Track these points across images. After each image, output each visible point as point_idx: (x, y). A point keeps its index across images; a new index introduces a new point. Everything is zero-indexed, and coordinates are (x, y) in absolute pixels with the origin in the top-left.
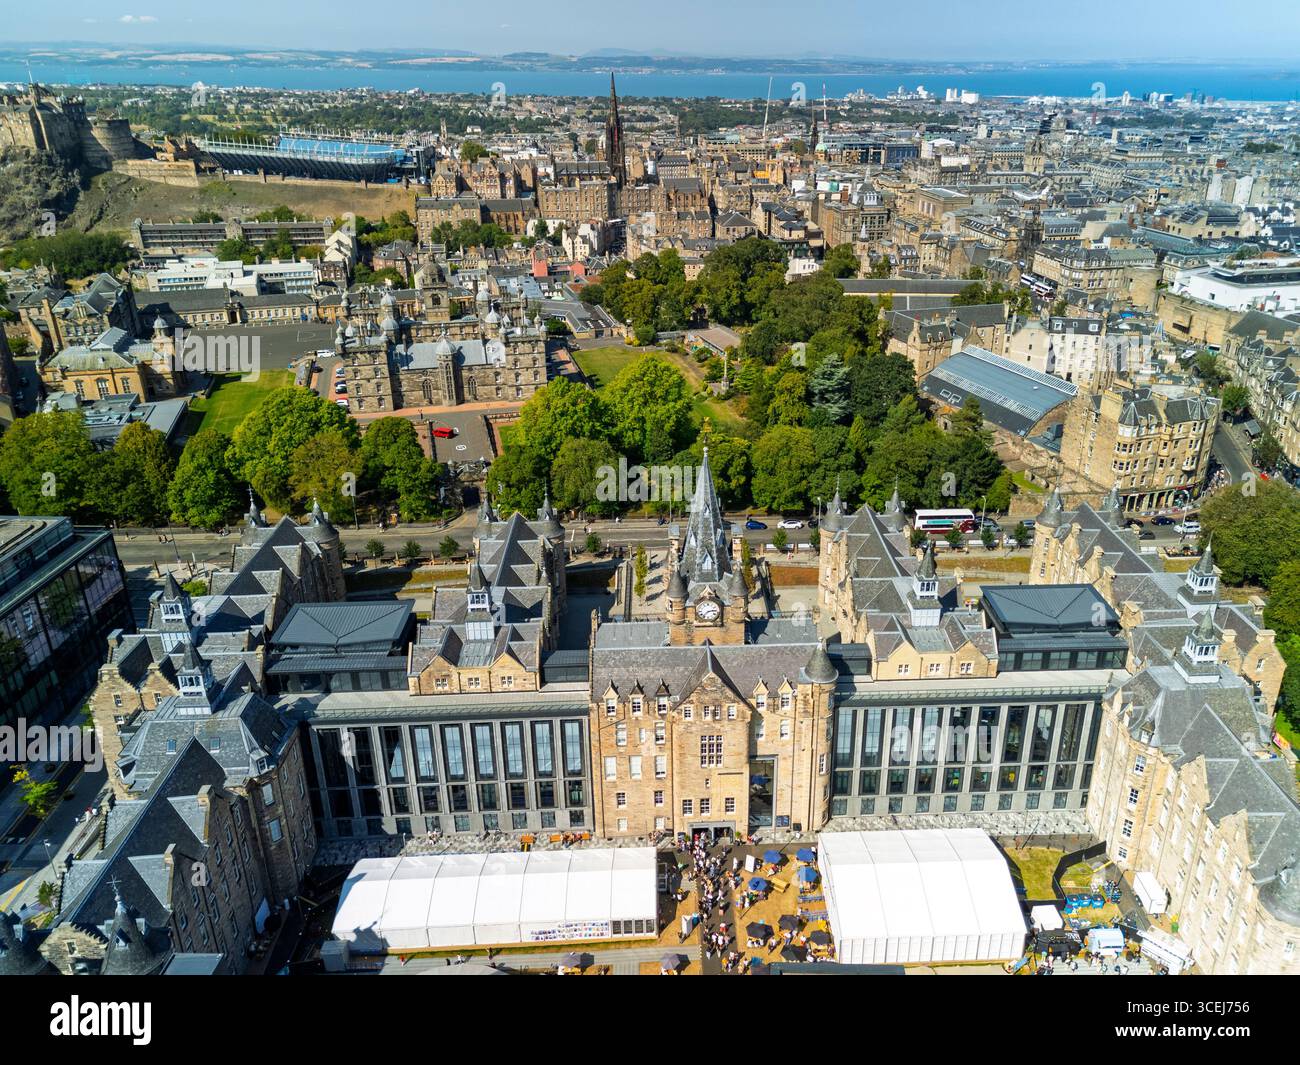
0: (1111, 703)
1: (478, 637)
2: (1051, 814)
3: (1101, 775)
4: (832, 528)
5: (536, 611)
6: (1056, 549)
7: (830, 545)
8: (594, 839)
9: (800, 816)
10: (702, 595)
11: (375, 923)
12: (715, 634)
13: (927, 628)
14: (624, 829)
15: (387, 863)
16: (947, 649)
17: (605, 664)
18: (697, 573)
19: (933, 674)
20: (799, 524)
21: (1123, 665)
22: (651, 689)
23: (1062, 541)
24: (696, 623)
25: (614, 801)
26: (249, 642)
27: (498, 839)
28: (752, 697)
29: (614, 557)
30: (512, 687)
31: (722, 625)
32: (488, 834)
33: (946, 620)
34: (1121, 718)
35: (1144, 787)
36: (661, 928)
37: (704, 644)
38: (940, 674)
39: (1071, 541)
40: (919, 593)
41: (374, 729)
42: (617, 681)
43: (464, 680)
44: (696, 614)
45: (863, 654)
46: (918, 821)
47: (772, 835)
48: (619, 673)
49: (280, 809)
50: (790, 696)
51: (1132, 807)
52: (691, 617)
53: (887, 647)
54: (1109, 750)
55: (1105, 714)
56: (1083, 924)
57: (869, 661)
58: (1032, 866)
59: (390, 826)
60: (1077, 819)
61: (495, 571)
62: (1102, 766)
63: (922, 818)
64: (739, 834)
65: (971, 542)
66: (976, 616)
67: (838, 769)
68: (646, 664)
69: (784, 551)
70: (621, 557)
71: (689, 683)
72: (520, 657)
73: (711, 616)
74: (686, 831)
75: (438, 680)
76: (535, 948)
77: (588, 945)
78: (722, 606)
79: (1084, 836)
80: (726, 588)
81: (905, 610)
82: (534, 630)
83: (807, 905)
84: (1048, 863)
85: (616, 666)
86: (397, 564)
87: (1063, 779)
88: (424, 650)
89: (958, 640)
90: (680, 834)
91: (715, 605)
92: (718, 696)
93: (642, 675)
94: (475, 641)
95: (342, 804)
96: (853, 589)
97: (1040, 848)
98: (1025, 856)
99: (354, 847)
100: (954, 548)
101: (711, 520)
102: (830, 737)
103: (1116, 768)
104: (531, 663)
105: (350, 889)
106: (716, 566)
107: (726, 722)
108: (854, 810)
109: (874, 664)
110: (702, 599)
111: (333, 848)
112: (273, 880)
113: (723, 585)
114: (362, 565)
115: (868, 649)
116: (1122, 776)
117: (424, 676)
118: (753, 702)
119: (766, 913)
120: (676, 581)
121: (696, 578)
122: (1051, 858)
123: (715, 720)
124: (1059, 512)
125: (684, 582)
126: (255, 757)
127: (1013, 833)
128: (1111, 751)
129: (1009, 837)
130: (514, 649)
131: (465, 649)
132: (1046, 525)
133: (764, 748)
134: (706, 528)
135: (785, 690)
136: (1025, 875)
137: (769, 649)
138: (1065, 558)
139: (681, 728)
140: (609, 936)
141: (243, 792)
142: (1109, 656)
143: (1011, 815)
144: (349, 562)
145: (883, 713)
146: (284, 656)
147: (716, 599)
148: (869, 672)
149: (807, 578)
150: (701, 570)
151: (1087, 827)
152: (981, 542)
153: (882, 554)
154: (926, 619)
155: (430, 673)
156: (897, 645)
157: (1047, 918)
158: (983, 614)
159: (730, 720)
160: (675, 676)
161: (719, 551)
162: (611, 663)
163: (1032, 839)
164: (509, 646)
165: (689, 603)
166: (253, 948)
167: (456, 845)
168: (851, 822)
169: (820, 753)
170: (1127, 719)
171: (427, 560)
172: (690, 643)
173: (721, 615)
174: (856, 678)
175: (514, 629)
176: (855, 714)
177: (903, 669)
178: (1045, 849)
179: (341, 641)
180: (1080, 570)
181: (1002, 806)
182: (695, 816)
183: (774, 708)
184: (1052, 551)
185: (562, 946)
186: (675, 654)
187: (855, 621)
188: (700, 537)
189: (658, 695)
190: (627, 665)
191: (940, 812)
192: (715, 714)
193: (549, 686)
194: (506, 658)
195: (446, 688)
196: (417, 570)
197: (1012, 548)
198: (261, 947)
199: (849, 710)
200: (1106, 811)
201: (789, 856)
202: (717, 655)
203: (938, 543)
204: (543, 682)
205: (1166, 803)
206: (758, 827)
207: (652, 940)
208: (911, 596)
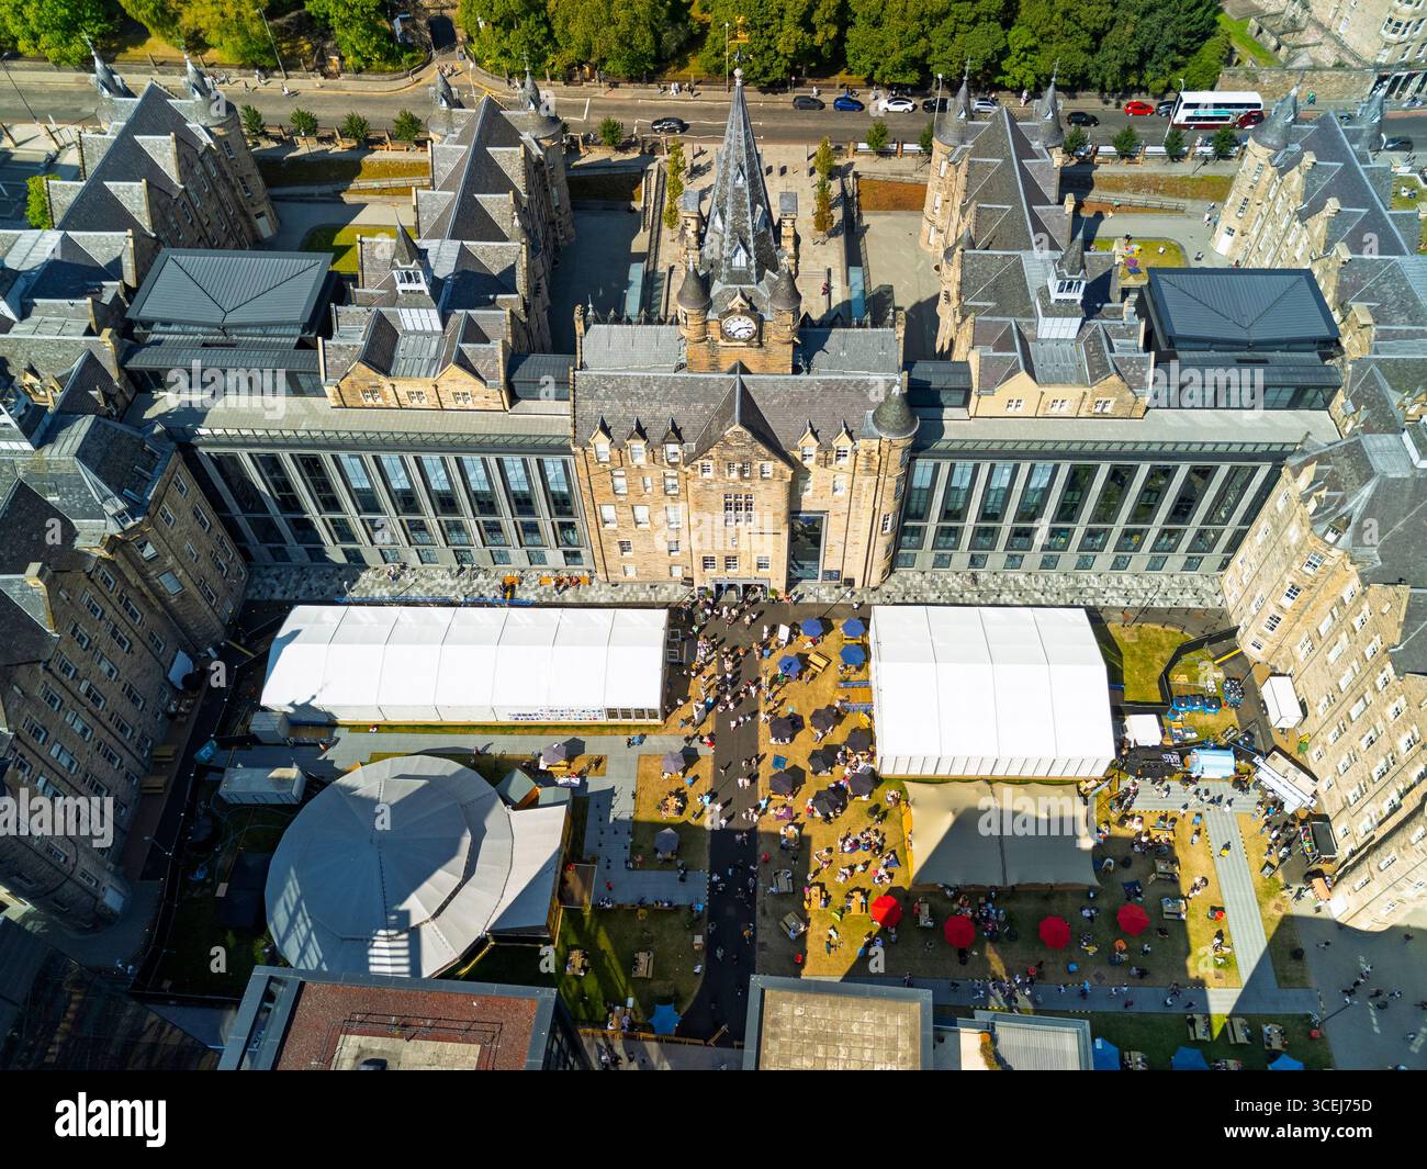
0: (1296, 473)
1: (419, 328)
2: (1176, 579)
3: (1255, 550)
4: (950, 141)
5: (505, 282)
6: (1269, 184)
7: (945, 164)
8: (595, 583)
9: (854, 570)
10: (730, 305)
11: (314, 697)
12: (751, 357)
13: (1058, 341)
14: (631, 574)
15: (329, 613)
16: (1082, 382)
17: (592, 396)
18: (724, 270)
19: (1055, 411)
20: (909, 106)
21: (1326, 406)
22: (656, 433)
23: (1282, 172)
24: (721, 342)
25: (617, 549)
26: (96, 314)
27: (476, 577)
28: (796, 448)
29: (643, 152)
30: (470, 405)
31: (761, 345)
32: (462, 569)
33: (1088, 332)
34: (1305, 498)
35: (1310, 587)
36: (666, 715)
37: (732, 371)
38: (1064, 411)
39: (1296, 178)
40: (1055, 295)
41: (285, 456)
42: (611, 418)
43: (402, 393)
44: (722, 331)
45: (960, 382)
46: (1005, 581)
47: (817, 592)
48: (612, 409)
49: (170, 561)
50: (849, 449)
51: (1287, 603)
52: (714, 333)
53: (995, 377)
54: (1276, 527)
55: (1281, 482)
56: (1188, 735)
57: (968, 393)
58: (1139, 652)
59: (336, 553)
60: (1209, 587)
61: (451, 204)
62: (1260, 539)
63: (1010, 576)
64: (774, 592)
65: (1149, 149)
66: (1133, 327)
67: (907, 524)
68: (650, 398)
69: (884, 153)
70: (652, 152)
71: (709, 429)
72: (478, 367)
73: (743, 333)
74: (708, 585)
75: (364, 391)
76: (514, 727)
77: (578, 727)
78: (760, 321)
79: (1214, 611)
80: (766, 295)
81: (1030, 313)
82: (497, 319)
83: (850, 691)
84: (1160, 647)
85: (609, 398)
86: (340, 147)
87: (1203, 542)
88: (340, 348)
89: (1099, 370)
90: (700, 589)
91: (749, 320)
92: (747, 453)
93: (644, 413)
94: (416, 332)
95: (267, 530)
96: (963, 266)
97: (1151, 626)
98: (1132, 636)
99: (295, 577)
100: (1123, 157)
101: (747, 191)
102: (900, 495)
103: (1278, 552)
104: (494, 376)
105: (281, 651)
106: (753, 263)
107: (758, 481)
108: (923, 564)
109: (974, 398)
110: (731, 312)
111: (268, 576)
112: (185, 630)
113: (762, 290)
114: (293, 146)
115: (969, 373)
116: (1284, 567)
117: (344, 385)
118: (798, 455)
119: (800, 699)
120: (692, 284)
121: (724, 278)
122: (1164, 641)
123: (742, 478)
124: (1288, 126)
125: (704, 283)
126: (110, 509)
127: (1123, 603)
128: (1278, 528)
129: (1116, 608)
130: (468, 354)
131: (402, 343)
132: (1264, 145)
133: (810, 502)
134: (739, 203)
135: (843, 442)
136: (1127, 663)
137: (823, 382)
138: (1280, 199)
139: (698, 485)
140: (603, 720)
141: (105, 554)
142: (1310, 394)
143: (1124, 578)
144: (274, 139)
145: (976, 468)
146: (153, 337)
147: (752, 310)
148: (966, 403)
149: (908, 199)
150: (730, 266)
151: (1219, 599)
152: (1162, 149)
153: (1015, 200)
154: (1058, 330)
155: (353, 384)
156: (1010, 375)
157: (1145, 730)
158: (1143, 324)
159: (763, 479)
160: (692, 417)
161: (760, 238)
162: (601, 393)
163: (1147, 613)
164: (461, 352)
165: (711, 315)
166: (172, 709)
167: (423, 581)
168: (919, 577)
169: (883, 513)
170: (1312, 505)
171: (380, 141)
172: (715, 367)
173: (759, 333)
174: (948, 413)
175: (469, 319)
176: (937, 467)
177: (1014, 404)
178: (1159, 627)
179: (230, 319)
180: (1298, 224)
181: (1116, 566)
182: (719, 572)
183: (826, 462)
184: (1263, 185)
185: (547, 727)
186: (690, 385)
187: (958, 319)
188: (729, 217)
189: (665, 441)
190: (625, 396)
191: (1035, 569)
192: (742, 471)
193: (524, 404)
194: (454, 371)
195: (380, 401)
196: (368, 158)
197: (1206, 160)
198: (182, 709)
199: (931, 463)
200: (1249, 592)
201: (834, 622)
202: (751, 388)
203: (1102, 149)
204: (514, 398)
205: (1335, 610)
206: (800, 579)
207: (656, 726)
208: (1044, 293)
